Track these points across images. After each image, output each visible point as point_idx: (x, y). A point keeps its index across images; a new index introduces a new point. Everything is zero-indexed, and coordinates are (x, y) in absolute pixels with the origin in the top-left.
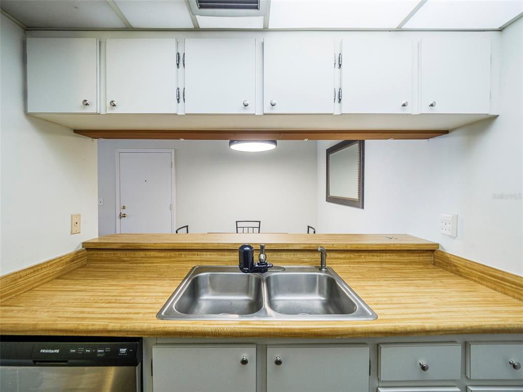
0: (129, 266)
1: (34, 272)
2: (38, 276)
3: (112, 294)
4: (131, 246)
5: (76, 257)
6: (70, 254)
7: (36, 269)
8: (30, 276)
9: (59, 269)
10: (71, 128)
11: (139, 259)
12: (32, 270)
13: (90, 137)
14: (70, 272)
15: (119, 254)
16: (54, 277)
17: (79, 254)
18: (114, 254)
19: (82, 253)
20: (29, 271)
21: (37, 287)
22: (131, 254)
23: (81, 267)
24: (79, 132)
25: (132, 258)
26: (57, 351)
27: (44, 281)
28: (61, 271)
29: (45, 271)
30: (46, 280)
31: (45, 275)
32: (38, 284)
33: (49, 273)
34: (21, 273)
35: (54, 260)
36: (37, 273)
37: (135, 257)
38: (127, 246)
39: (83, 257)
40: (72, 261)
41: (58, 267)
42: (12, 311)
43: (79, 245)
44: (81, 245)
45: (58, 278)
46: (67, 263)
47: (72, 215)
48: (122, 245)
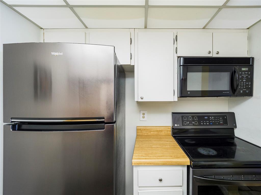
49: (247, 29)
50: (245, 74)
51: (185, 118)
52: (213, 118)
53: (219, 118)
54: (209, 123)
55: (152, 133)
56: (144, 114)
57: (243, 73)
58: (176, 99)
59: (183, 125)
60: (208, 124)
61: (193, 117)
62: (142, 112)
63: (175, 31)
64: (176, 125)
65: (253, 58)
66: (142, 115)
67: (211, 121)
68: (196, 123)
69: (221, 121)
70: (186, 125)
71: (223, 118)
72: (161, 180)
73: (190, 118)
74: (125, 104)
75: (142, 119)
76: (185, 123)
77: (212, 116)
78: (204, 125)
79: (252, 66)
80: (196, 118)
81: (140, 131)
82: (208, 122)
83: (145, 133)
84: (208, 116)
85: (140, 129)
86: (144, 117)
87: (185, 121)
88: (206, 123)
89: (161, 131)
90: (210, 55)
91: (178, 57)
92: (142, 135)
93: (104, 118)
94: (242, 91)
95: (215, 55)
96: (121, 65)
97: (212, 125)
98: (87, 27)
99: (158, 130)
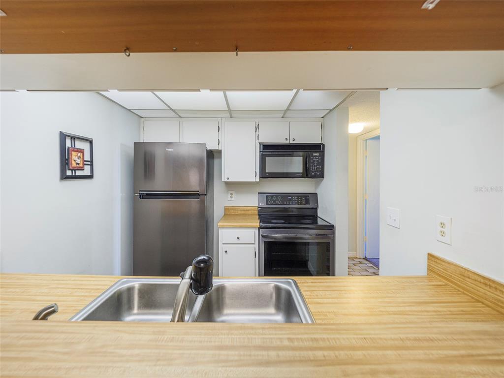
49: (323, 117)
50: (316, 159)
52: (296, 198)
53: (302, 198)
54: (292, 202)
55: (239, 212)
56: (231, 194)
57: (314, 158)
58: (258, 180)
59: (267, 204)
61: (277, 196)
62: (230, 192)
63: (257, 120)
64: (261, 204)
65: (324, 145)
66: (230, 196)
67: (294, 200)
68: (280, 202)
69: (304, 201)
70: (270, 204)
71: (306, 199)
72: (238, 238)
73: (274, 198)
74: (213, 184)
75: (230, 199)
76: (270, 202)
77: (295, 196)
78: (287, 204)
79: (323, 151)
80: (279, 198)
81: (227, 211)
83: (232, 212)
84: (292, 196)
85: (228, 209)
86: (231, 197)
87: (270, 200)
88: (289, 202)
89: (248, 210)
90: (288, 142)
91: (260, 143)
92: (230, 214)
93: (199, 192)
94: (313, 173)
95: (292, 142)
96: (210, 150)
97: (294, 204)
98: (180, 117)
99: (245, 209)
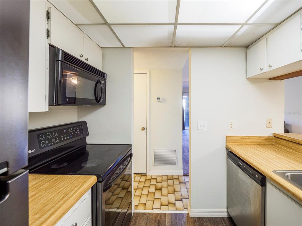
0: (294, 152)
1: (248, 138)
2: (249, 140)
3: (268, 157)
4: (295, 141)
5: (268, 139)
6: (265, 137)
7: (249, 137)
8: (247, 139)
9: (259, 141)
10: (267, 79)
11: (301, 150)
12: (248, 137)
13: (279, 80)
14: (265, 145)
15: (289, 143)
16: (257, 143)
17: (270, 138)
18: (287, 143)
19: (272, 138)
20: (246, 137)
21: (249, 144)
22: (296, 146)
23: (271, 145)
24: (270, 79)
25: (296, 148)
26: (241, 164)
27: (252, 143)
28: (260, 142)
29: (253, 140)
30: (253, 143)
31: (253, 141)
32: (250, 143)
33: (254, 141)
34: (244, 137)
35: (257, 136)
36: (249, 139)
37: (298, 148)
38: (293, 140)
39: (272, 140)
40: (266, 140)
41: (258, 140)
42: (237, 147)
43: (271, 134)
44: (272, 134)
45: (258, 145)
46: (263, 140)
47: (267, 119)
48: (290, 138)
50: (103, 86)
51: (42, 137)
52: (71, 129)
53: (76, 129)
59: (41, 148)
60: (68, 137)
61: (51, 133)
64: (30, 152)
67: (70, 133)
68: (56, 139)
69: (78, 132)
70: (44, 147)
71: (80, 129)
73: (49, 135)
76: (43, 143)
78: (64, 140)
80: (55, 133)
82: (68, 136)
84: (67, 129)
87: (43, 140)
88: (66, 137)
91: (50, 45)
94: (101, 101)
97: (71, 138)
